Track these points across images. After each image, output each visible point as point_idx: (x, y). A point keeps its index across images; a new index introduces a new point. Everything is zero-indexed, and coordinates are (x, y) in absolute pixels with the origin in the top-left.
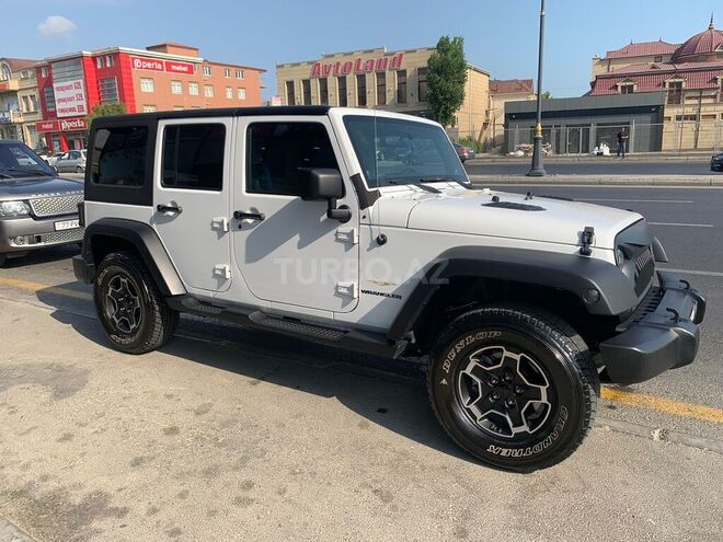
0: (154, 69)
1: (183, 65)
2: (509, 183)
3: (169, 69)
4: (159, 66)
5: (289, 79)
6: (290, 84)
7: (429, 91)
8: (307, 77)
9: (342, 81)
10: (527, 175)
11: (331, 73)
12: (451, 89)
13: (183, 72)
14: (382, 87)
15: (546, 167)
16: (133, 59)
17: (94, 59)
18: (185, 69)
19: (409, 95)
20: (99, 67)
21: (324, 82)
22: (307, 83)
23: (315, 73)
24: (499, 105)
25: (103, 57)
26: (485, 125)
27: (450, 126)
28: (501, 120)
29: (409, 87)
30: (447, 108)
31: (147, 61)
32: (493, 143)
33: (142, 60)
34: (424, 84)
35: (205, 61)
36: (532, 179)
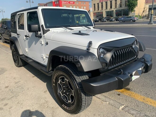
0: (66, 3)
1: (72, 2)
2: (143, 26)
3: (69, 3)
4: (67, 3)
5: (94, 3)
6: (94, 4)
7: (128, 4)
8: (98, 2)
9: (106, 3)
10: (148, 24)
11: (104, 1)
12: (133, 3)
13: (72, 3)
14: (116, 3)
15: (154, 22)
16: (62, 1)
17: (55, 2)
18: (73, 3)
19: (123, 5)
20: (56, 4)
21: (102, 3)
22: (98, 4)
23: (100, 1)
24: (147, 6)
25: (56, 1)
26: (143, 11)
27: (133, 12)
28: (148, 10)
29: (123, 3)
30: (132, 8)
31: (65, 2)
32: (146, 16)
33: (64, 1)
34: (127, 2)
35: (77, 1)
36: (149, 25)
